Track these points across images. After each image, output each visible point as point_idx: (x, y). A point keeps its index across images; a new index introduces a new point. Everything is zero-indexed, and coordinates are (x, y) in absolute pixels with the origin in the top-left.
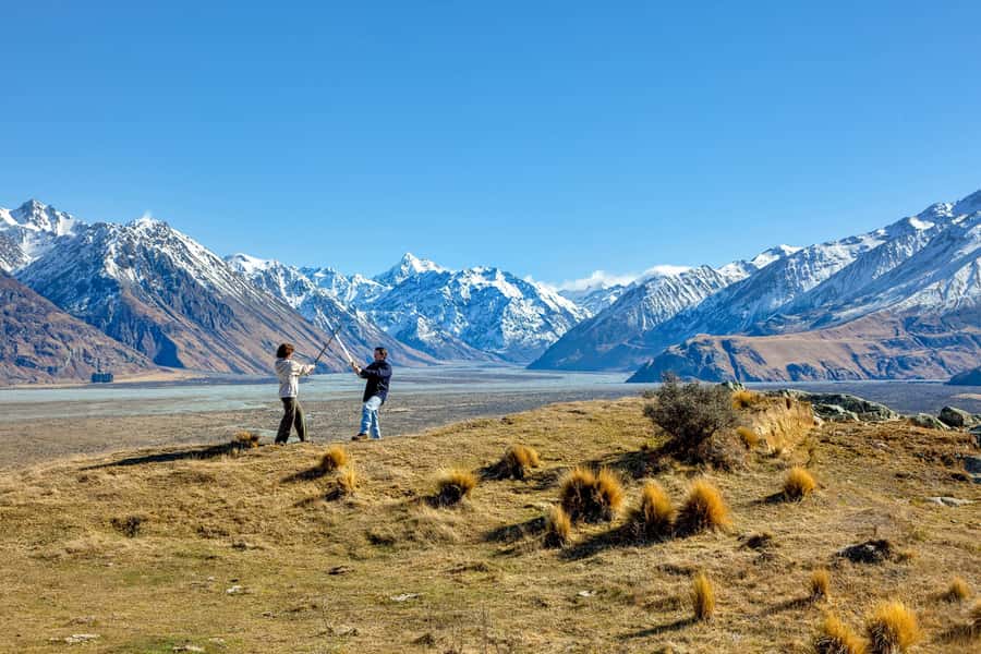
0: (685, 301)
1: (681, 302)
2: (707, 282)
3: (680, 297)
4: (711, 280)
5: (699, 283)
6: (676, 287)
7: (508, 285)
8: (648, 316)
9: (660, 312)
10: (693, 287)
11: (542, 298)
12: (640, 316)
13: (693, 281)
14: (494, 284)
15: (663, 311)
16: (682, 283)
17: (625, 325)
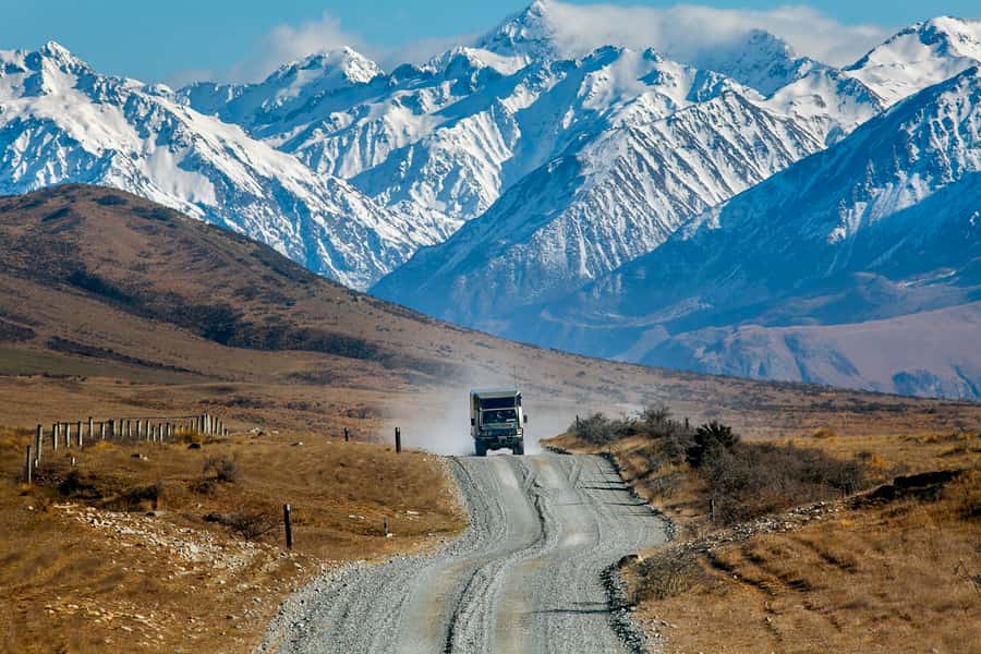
0: (683, 195)
1: (672, 198)
2: (739, 138)
3: (669, 182)
4: (750, 132)
5: (718, 142)
6: (658, 158)
7: (87, 109)
8: (590, 236)
9: (621, 226)
10: (703, 154)
11: (202, 149)
12: (571, 235)
13: (701, 139)
14: (44, 108)
15: (630, 225)
16: (673, 143)
17: (536, 263)
